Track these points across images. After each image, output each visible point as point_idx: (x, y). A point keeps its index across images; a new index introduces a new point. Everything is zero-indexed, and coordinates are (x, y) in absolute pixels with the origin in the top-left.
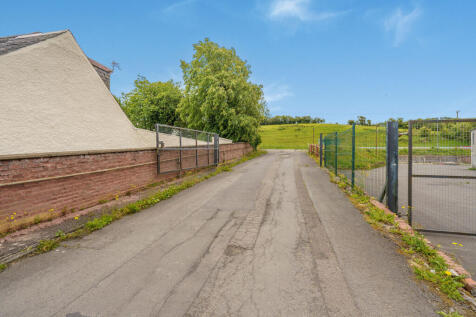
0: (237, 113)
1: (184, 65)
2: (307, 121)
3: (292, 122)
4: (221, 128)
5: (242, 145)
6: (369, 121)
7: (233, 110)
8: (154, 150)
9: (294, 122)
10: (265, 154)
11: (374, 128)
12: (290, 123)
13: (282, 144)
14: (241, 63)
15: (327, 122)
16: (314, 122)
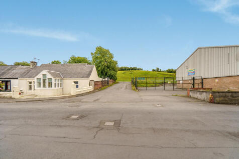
0: (110, 70)
1: (92, 54)
2: (135, 69)
3: (129, 69)
4: (105, 75)
5: (112, 80)
6: (160, 70)
7: (108, 70)
8: (102, 81)
10: (118, 83)
11: (162, 73)
12: (128, 70)
13: (124, 79)
14: (111, 54)
15: (143, 70)
16: (138, 70)
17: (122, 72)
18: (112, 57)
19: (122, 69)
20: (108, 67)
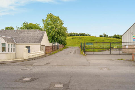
0: (60, 36)
1: (43, 21)
2: (83, 35)
3: (77, 35)
4: (55, 40)
5: (62, 45)
6: (107, 36)
7: (58, 35)
8: (52, 46)
9: (78, 36)
11: (109, 38)
12: (77, 36)
14: (61, 21)
15: (91, 36)
17: (71, 37)
18: (62, 24)
19: (71, 35)
20: (58, 33)
